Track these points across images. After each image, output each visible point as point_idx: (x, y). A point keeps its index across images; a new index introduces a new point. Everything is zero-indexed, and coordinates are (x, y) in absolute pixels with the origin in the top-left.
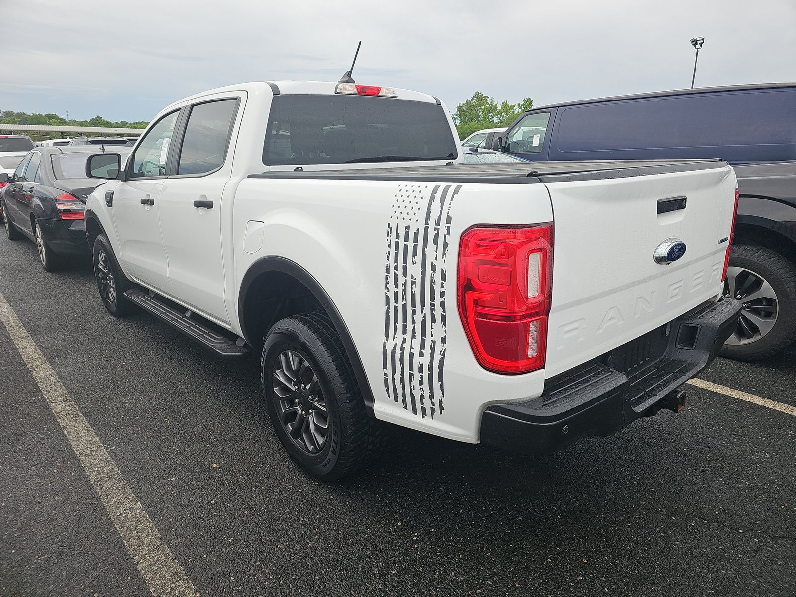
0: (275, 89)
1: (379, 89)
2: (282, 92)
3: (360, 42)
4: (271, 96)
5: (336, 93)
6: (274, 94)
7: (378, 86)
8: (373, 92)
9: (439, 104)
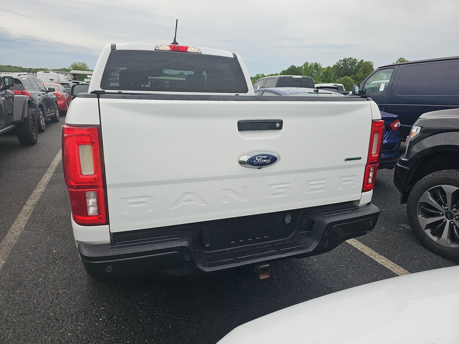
0: (113, 47)
1: (187, 48)
2: (117, 48)
3: (177, 20)
4: (110, 50)
5: (155, 50)
6: (111, 50)
7: (187, 46)
8: (184, 49)
9: (235, 57)
